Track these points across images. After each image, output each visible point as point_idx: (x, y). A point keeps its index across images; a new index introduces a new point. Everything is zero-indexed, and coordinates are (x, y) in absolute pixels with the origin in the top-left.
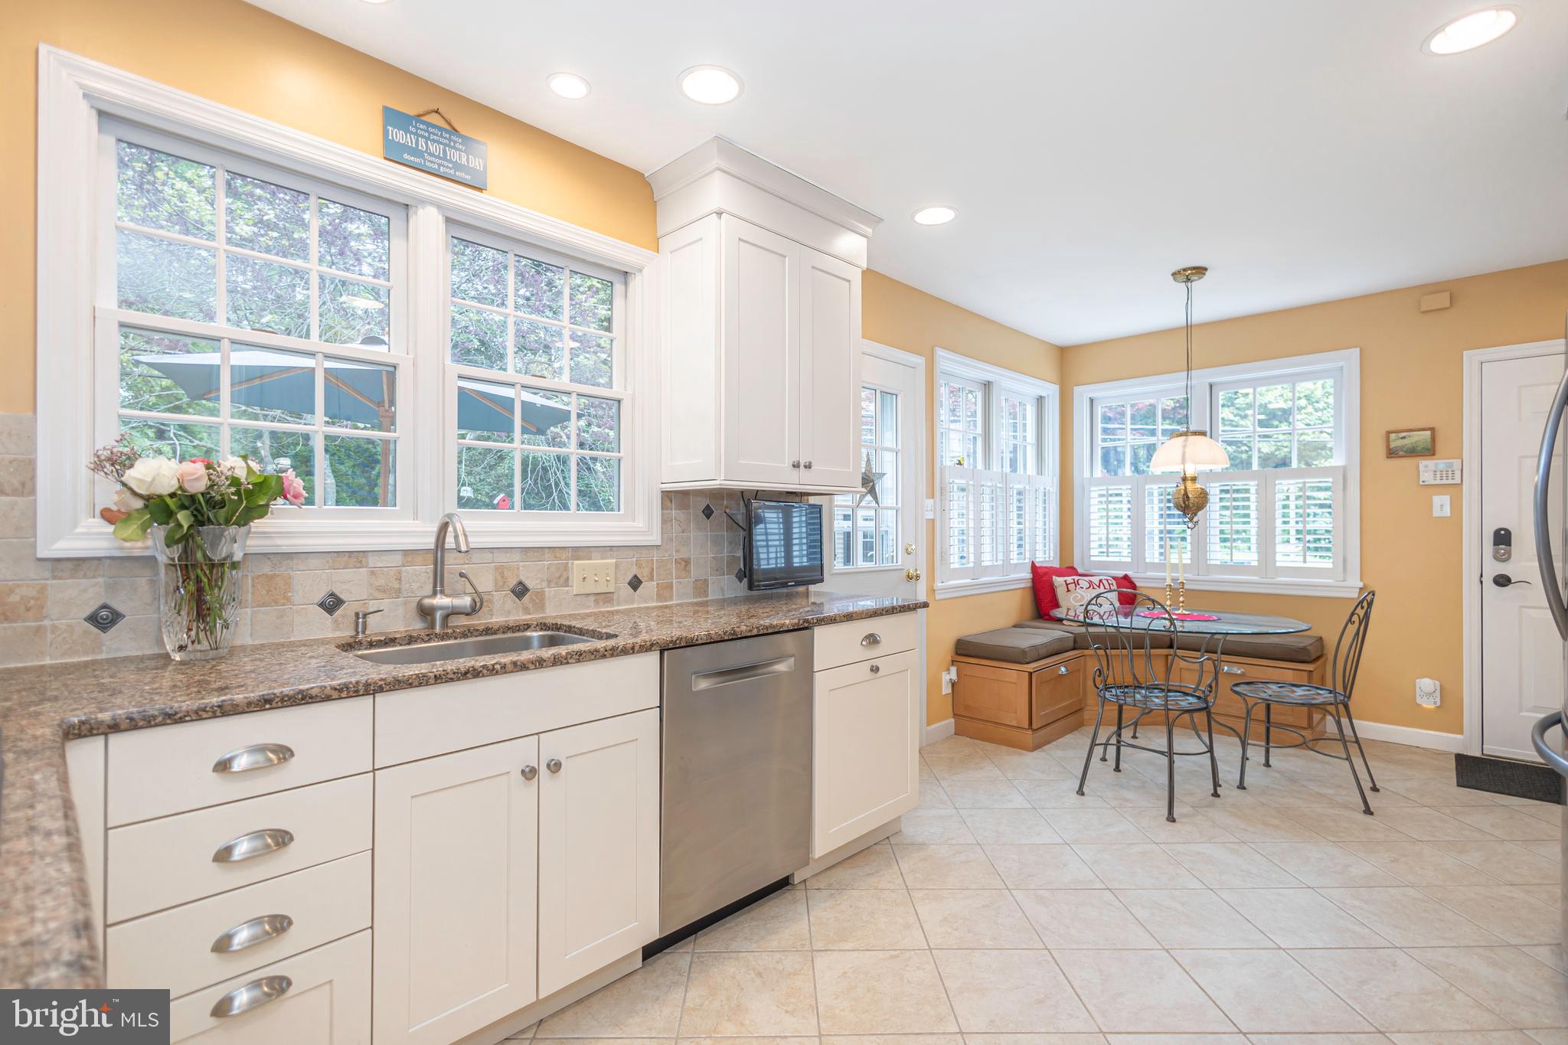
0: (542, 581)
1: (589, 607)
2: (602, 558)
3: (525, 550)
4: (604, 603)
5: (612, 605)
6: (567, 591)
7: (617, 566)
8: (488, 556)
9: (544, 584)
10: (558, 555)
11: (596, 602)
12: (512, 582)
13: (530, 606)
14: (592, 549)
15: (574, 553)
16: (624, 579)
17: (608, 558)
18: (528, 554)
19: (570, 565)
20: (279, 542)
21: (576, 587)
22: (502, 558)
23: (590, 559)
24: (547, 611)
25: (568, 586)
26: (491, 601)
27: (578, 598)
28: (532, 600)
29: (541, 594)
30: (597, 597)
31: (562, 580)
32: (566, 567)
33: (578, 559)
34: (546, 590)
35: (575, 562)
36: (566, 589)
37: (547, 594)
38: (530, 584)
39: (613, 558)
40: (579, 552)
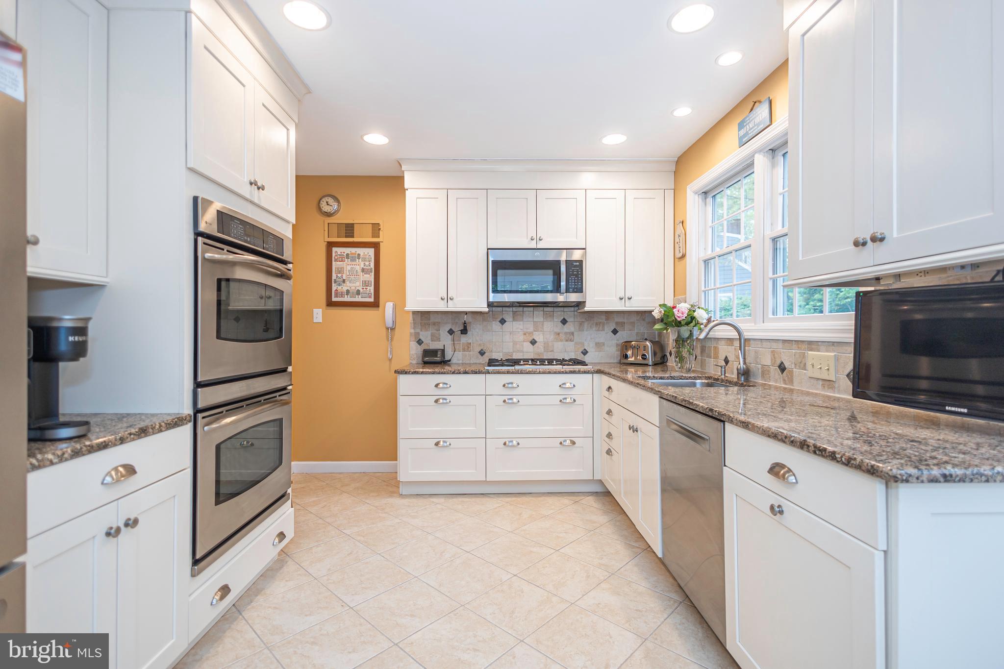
0: (792, 363)
1: (817, 389)
2: (827, 351)
3: (784, 341)
4: (829, 388)
5: (834, 392)
6: (805, 373)
7: (837, 358)
8: (768, 344)
9: (793, 366)
10: (800, 346)
11: (823, 385)
12: (778, 363)
13: (786, 379)
14: (820, 343)
15: (809, 346)
16: (843, 372)
17: (830, 352)
18: (785, 344)
19: (806, 355)
20: (716, 334)
21: (810, 372)
22: (774, 345)
23: (819, 351)
24: (794, 384)
25: (805, 370)
26: (769, 371)
27: (812, 380)
28: (787, 376)
29: (791, 372)
30: (824, 382)
31: (802, 365)
32: (803, 356)
33: (811, 350)
34: (794, 370)
35: (809, 352)
36: (805, 371)
37: (794, 373)
38: (787, 364)
39: (835, 352)
40: (812, 345)
